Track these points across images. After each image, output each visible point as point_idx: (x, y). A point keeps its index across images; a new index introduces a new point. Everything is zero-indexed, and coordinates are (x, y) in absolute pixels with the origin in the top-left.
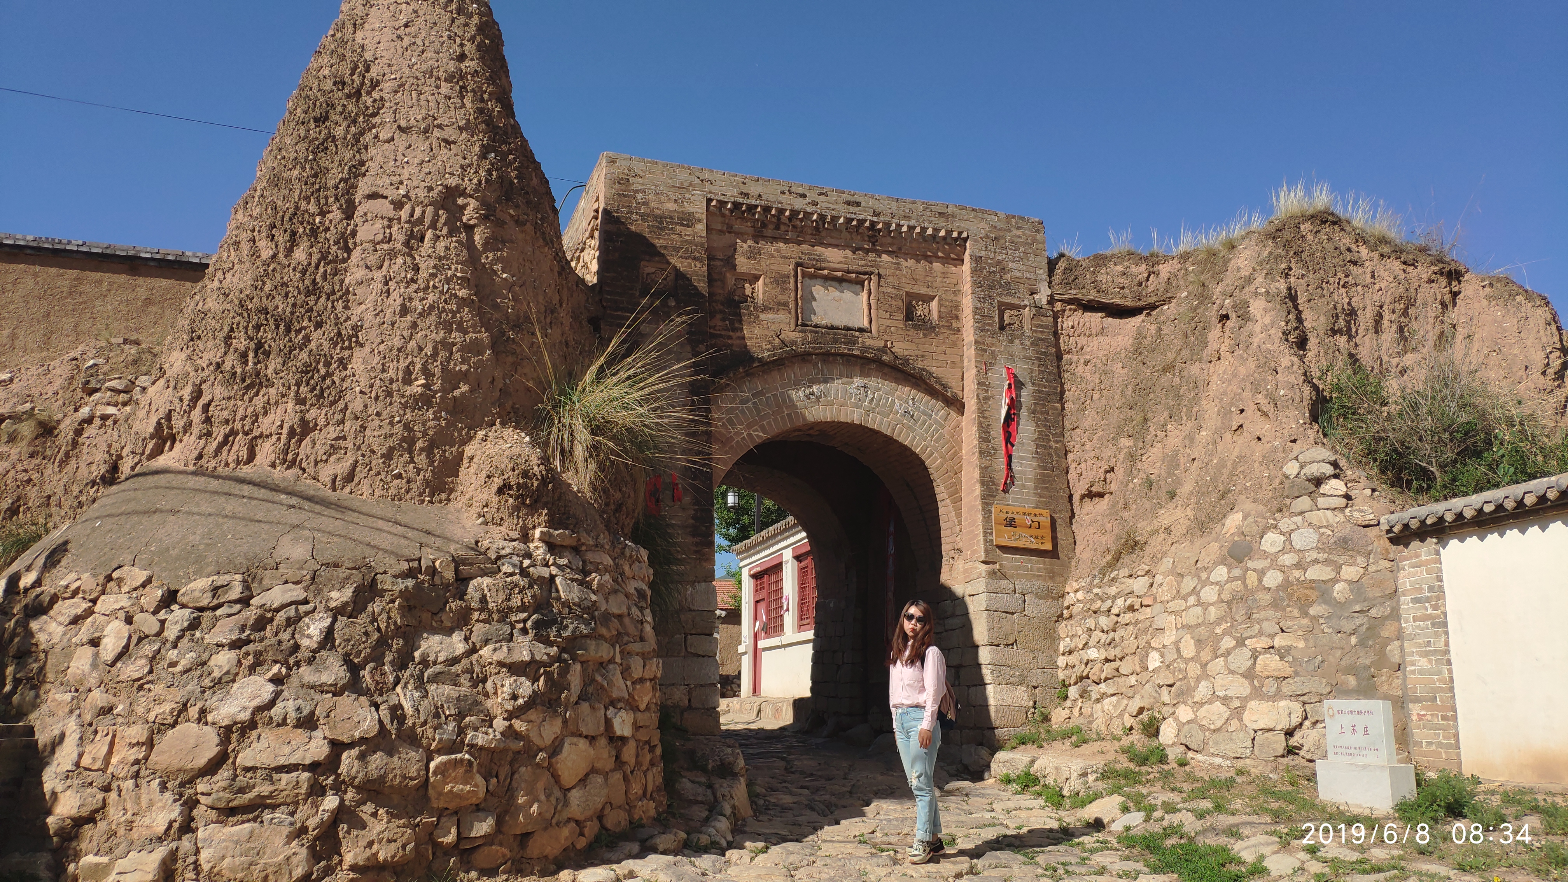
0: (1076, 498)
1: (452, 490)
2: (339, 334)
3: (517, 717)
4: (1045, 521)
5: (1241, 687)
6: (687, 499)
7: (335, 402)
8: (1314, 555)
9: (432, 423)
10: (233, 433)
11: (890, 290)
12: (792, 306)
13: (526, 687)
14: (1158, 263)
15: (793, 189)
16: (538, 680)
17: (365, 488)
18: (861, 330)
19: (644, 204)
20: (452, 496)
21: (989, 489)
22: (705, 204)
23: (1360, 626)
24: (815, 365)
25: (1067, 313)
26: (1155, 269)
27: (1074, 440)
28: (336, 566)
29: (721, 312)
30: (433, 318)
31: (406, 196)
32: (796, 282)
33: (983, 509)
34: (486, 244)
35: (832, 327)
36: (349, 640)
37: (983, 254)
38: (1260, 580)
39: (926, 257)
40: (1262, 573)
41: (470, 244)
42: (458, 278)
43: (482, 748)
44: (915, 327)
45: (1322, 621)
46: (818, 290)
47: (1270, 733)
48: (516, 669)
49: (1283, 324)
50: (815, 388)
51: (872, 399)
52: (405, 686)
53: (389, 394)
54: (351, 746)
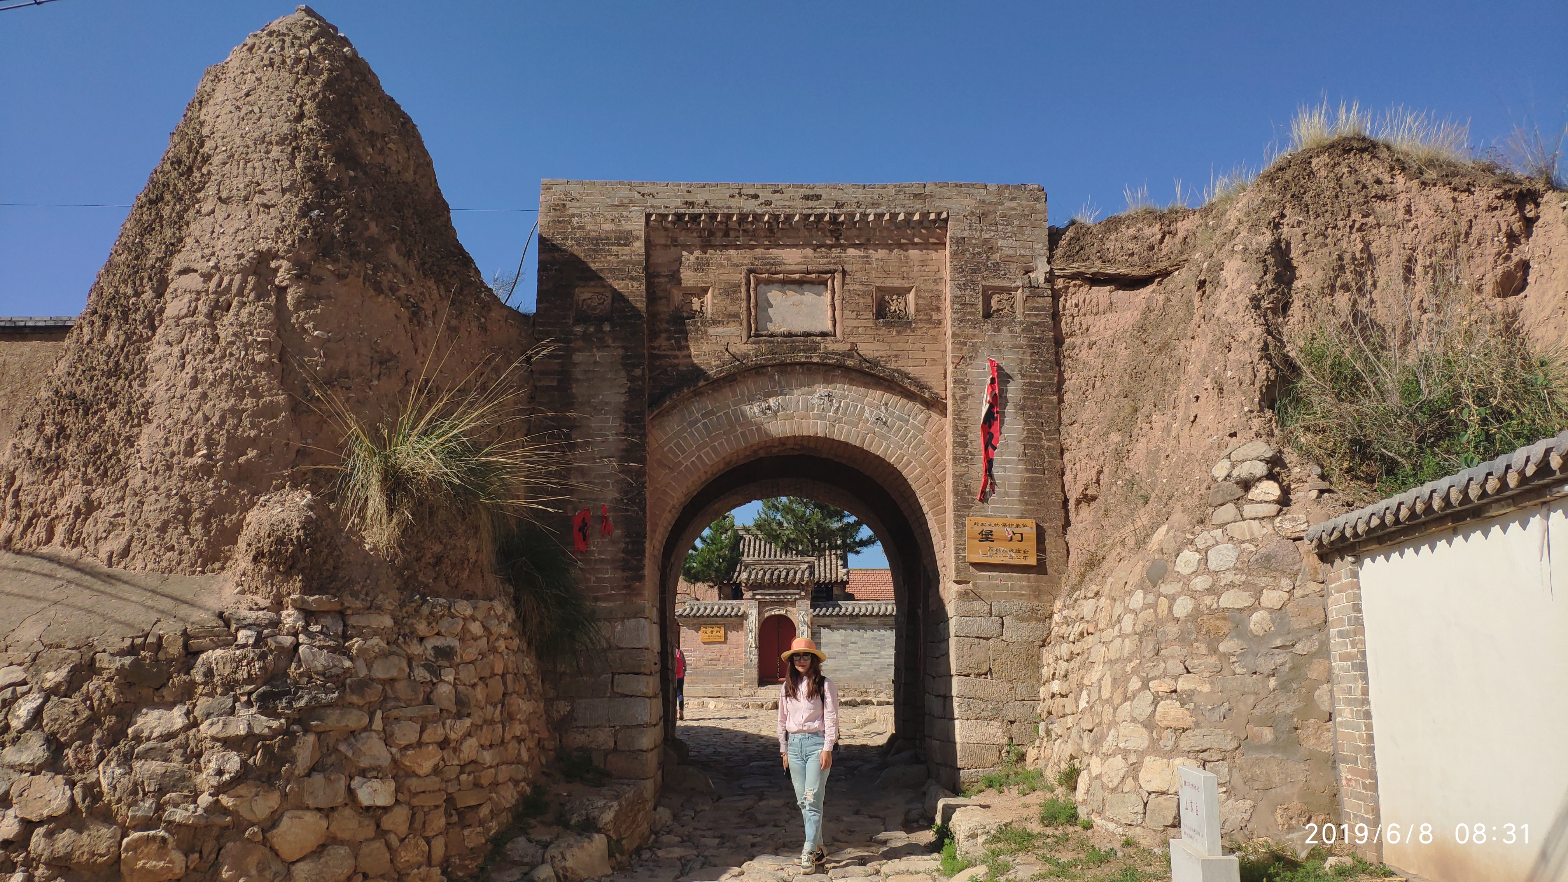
0: (1071, 505)
1: (227, 559)
2: (129, 412)
3: (224, 793)
4: (1030, 532)
5: (1139, 739)
6: (618, 532)
7: (117, 480)
8: (1230, 577)
9: (211, 493)
10: (35, 515)
11: (857, 287)
12: (743, 316)
13: (233, 762)
14: (1176, 221)
15: (743, 191)
16: (256, 754)
17: (139, 564)
18: (823, 334)
19: (580, 228)
20: (228, 564)
21: (964, 499)
22: (643, 220)
23: (1282, 664)
24: (772, 377)
25: (1072, 290)
26: (1172, 228)
27: (1071, 436)
28: (59, 646)
29: (666, 331)
30: (225, 387)
31: (216, 267)
32: (748, 291)
33: (956, 523)
34: (300, 304)
35: (790, 335)
36: (56, 720)
37: (966, 234)
38: (1170, 608)
39: (901, 246)
40: (1172, 599)
41: (280, 309)
42: (258, 343)
43: (179, 825)
44: (888, 325)
45: (1234, 659)
46: (774, 295)
47: (1164, 797)
48: (229, 743)
49: (1254, 287)
50: (772, 401)
51: (838, 408)
52: (108, 763)
53: (169, 468)
54: (41, 823)
